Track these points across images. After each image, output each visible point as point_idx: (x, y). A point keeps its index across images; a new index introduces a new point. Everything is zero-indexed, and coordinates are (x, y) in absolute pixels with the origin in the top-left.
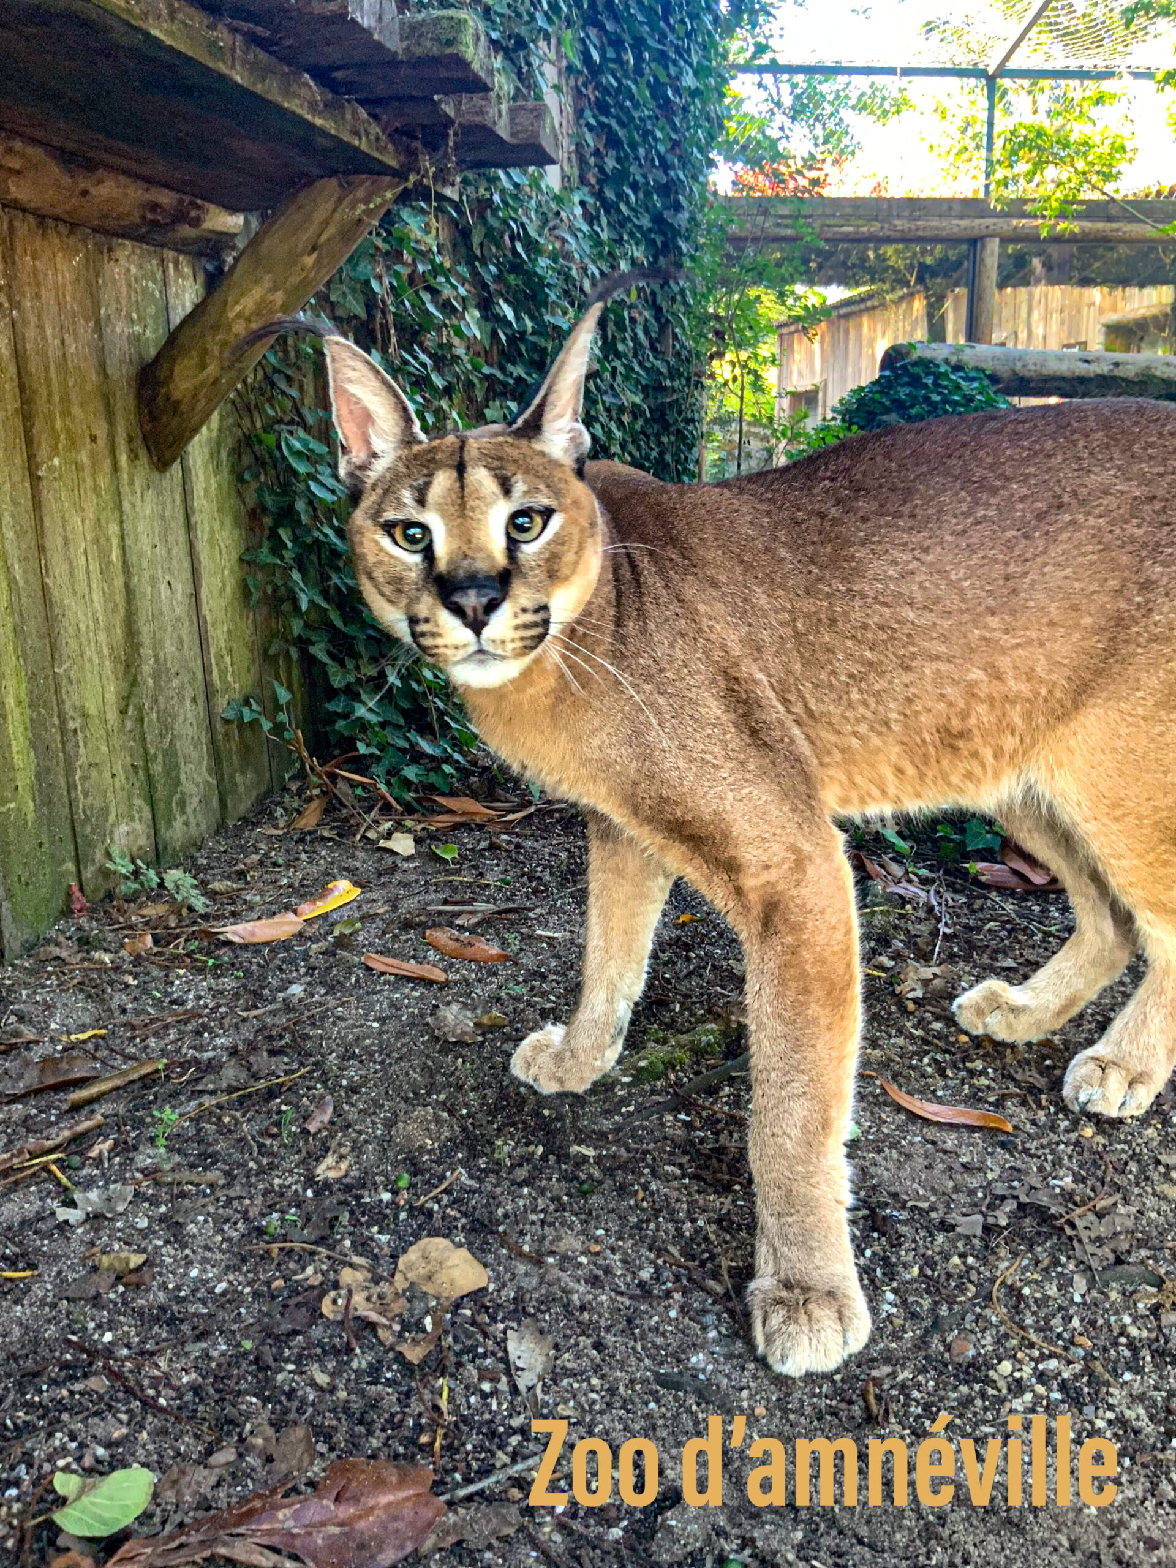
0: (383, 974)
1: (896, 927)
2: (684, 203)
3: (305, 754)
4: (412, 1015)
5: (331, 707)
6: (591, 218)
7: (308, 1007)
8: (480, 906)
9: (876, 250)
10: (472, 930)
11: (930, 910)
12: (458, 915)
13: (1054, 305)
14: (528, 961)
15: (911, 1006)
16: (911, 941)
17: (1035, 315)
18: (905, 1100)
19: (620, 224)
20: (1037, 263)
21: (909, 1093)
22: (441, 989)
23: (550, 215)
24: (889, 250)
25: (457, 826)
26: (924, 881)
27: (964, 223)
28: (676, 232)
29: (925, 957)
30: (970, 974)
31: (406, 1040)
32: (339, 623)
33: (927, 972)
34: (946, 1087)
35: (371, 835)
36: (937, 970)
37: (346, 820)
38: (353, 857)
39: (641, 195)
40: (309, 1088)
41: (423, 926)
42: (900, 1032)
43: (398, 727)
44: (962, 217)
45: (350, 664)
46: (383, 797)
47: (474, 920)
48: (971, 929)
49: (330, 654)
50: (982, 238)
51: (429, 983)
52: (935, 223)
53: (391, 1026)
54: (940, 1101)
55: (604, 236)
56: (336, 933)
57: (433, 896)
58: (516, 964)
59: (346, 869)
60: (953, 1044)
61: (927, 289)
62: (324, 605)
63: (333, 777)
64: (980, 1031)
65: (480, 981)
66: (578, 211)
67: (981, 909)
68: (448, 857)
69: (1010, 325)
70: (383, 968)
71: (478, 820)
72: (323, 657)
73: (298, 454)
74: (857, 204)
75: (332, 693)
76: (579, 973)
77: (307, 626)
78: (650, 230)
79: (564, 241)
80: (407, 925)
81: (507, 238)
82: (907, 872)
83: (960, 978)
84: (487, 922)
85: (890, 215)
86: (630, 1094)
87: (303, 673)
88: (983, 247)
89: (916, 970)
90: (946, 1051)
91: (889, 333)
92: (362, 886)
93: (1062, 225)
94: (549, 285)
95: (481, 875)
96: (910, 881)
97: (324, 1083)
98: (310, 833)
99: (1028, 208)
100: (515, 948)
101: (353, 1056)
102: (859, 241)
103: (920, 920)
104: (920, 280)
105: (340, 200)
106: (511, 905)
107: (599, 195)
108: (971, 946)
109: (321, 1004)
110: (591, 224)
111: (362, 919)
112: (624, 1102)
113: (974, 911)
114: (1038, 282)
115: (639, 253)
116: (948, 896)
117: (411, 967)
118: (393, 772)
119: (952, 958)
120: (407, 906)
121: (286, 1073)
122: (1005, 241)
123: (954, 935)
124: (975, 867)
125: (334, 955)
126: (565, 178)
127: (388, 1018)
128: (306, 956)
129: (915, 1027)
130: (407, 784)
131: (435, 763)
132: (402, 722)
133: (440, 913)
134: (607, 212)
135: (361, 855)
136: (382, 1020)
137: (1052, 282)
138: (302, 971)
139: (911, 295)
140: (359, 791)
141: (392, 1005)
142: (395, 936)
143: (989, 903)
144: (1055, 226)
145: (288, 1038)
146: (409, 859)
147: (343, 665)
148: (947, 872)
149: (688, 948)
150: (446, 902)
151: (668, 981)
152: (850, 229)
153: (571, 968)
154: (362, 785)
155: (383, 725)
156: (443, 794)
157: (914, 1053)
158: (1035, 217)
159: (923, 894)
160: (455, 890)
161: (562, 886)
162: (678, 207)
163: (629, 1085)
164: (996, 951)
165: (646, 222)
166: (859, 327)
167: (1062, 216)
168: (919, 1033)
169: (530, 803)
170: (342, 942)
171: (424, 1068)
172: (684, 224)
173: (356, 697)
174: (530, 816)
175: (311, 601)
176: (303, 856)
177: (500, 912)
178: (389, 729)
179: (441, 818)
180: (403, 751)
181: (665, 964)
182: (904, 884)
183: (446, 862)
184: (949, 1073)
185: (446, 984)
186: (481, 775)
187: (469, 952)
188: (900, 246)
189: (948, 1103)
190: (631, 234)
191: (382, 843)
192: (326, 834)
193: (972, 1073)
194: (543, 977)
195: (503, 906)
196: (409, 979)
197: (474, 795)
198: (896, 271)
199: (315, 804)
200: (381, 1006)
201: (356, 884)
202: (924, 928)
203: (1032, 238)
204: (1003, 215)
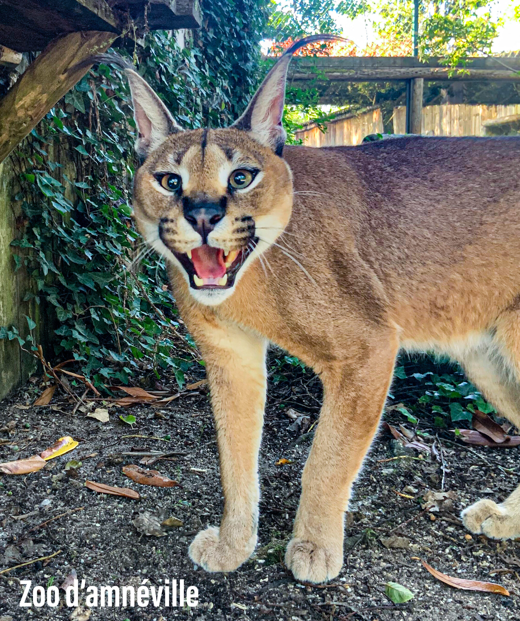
0: (99, 493)
1: (415, 468)
2: (251, 58)
3: (43, 360)
4: (120, 519)
5: (58, 332)
6: (200, 64)
7: (55, 514)
8: (154, 452)
9: (352, 86)
10: (151, 467)
11: (434, 458)
12: (141, 457)
13: (455, 115)
14: (188, 486)
15: (433, 517)
16: (426, 477)
17: (445, 120)
18: (438, 575)
19: (215, 68)
20: (444, 92)
21: (439, 570)
22: (136, 503)
23: (179, 62)
24: (360, 86)
25: (134, 405)
26: (427, 441)
27: (403, 70)
28: (246, 73)
29: (436, 487)
30: (465, 497)
31: (118, 535)
32: (64, 283)
33: (440, 496)
34: (462, 568)
35: (82, 409)
36: (446, 494)
37: (67, 400)
38: (72, 423)
39: (226, 53)
40: (60, 564)
41: (120, 464)
42: (428, 533)
43: (95, 345)
44: (402, 67)
45: (70, 307)
46: (89, 387)
47: (151, 461)
48: (461, 470)
49: (59, 302)
50: (414, 78)
51: (129, 499)
52: (386, 70)
53: (107, 526)
54: (460, 576)
55: (207, 74)
56: (68, 468)
57: (124, 447)
58: (181, 488)
59: (68, 430)
60: (462, 541)
61: (382, 107)
62: (57, 272)
63: (59, 374)
64: (478, 532)
65: (160, 498)
66: (193, 60)
67: (465, 458)
68: (130, 423)
69: (430, 127)
70: (99, 490)
71: (146, 401)
72: (54, 302)
73: (46, 186)
74: (341, 60)
75: (58, 324)
76: (222, 494)
77: (46, 285)
78: (231, 72)
79: (186, 76)
80: (110, 464)
81: (157, 73)
82: (416, 435)
83: (460, 500)
84: (159, 462)
85: (361, 66)
86: (264, 571)
87: (41, 313)
88: (414, 83)
89: (433, 495)
90: (459, 545)
91: (359, 132)
92: (79, 441)
93: (461, 71)
94: (180, 99)
95: (152, 434)
96: (418, 441)
97: (70, 562)
98: (45, 408)
99: (440, 62)
100: (179, 478)
101: (85, 545)
102: (343, 80)
103: (429, 465)
104: (377, 102)
105: (81, 45)
106: (172, 452)
107: (204, 52)
108: (463, 480)
109: (63, 512)
110: (200, 68)
111: (81, 460)
112: (260, 576)
113: (461, 459)
114: (444, 103)
115: (225, 84)
116: (444, 450)
117: (116, 489)
118: (94, 372)
119: (452, 487)
120: (109, 452)
121: (45, 554)
122: (427, 79)
123: (452, 474)
124: (458, 432)
125: (67, 481)
126: (186, 43)
127: (105, 521)
128: (50, 482)
129: (437, 529)
130: (102, 378)
131: (119, 367)
132: (98, 343)
133: (129, 457)
134: (209, 62)
135: (76, 421)
136: (102, 522)
137: (453, 103)
138: (49, 491)
139: (372, 110)
140: (74, 383)
141: (107, 513)
142: (103, 471)
143: (469, 454)
144: (456, 71)
145: (44, 533)
146: (106, 424)
147: (65, 307)
148: (440, 436)
149: (288, 479)
150: (133, 450)
151: (278, 500)
152: (338, 74)
153: (216, 491)
154: (76, 379)
155: (87, 344)
156: (124, 385)
157: (439, 546)
158: (445, 66)
159: (428, 448)
160: (136, 443)
161: (202, 441)
162: (247, 60)
163: (263, 565)
164: (479, 483)
165: (229, 67)
166: (342, 128)
167: (460, 65)
168: (440, 533)
169: (177, 391)
170: (71, 474)
171: (132, 552)
172: (250, 69)
173: (73, 327)
174: (177, 399)
175: (49, 270)
176: (42, 422)
177: (167, 456)
178: (90, 347)
179: (123, 400)
180: (99, 359)
181: (275, 489)
182: (415, 442)
183: (129, 426)
184: (463, 558)
185: (138, 501)
186: (145, 375)
187: (151, 480)
188: (366, 83)
189: (465, 577)
190: (222, 74)
191: (89, 415)
192: (55, 409)
193: (477, 559)
194: (199, 496)
195: (168, 453)
196: (116, 497)
197: (142, 386)
198: (363, 97)
199: (48, 390)
200: (100, 513)
201: (76, 439)
202: (432, 469)
203: (443, 78)
204: (426, 65)
